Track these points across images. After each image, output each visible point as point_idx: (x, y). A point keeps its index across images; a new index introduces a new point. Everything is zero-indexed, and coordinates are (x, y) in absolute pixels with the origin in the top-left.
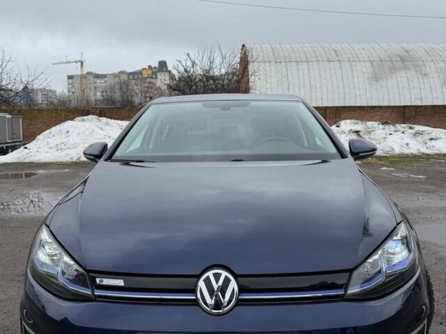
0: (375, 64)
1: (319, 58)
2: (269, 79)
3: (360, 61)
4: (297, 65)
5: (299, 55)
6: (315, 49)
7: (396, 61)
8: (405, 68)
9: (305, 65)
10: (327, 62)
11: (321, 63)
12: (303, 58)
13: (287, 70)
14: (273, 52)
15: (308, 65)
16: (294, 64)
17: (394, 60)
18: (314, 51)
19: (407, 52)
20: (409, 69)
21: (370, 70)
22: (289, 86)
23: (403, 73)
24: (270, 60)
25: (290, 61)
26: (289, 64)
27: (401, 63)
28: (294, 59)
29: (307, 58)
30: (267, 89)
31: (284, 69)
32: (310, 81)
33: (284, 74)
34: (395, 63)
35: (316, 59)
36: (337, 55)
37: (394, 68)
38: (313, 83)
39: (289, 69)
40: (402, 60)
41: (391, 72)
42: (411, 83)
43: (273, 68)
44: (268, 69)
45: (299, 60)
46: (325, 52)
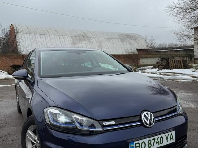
0: (73, 38)
1: (50, 33)
2: (27, 42)
3: (67, 36)
4: (40, 36)
5: (41, 31)
6: (47, 29)
7: (81, 37)
8: (84, 40)
9: (44, 36)
10: (53, 36)
11: (51, 35)
12: (43, 33)
13: (35, 37)
14: (28, 29)
15: (45, 36)
16: (38, 35)
17: (80, 36)
18: (47, 30)
19: (85, 33)
20: (86, 40)
21: (71, 40)
22: (37, 45)
23: (84, 42)
24: (27, 32)
25: (36, 34)
26: (36, 35)
27: (83, 38)
28: (38, 33)
29: (44, 33)
30: (26, 46)
31: (34, 37)
32: (47, 43)
33: (34, 39)
34: (81, 38)
35: (48, 34)
36: (57, 33)
37: (81, 40)
38: (48, 44)
39: (36, 37)
40: (83, 37)
41: (79, 41)
42: (87, 46)
43: (29, 37)
44: (26, 37)
45: (41, 34)
46: (52, 31)
